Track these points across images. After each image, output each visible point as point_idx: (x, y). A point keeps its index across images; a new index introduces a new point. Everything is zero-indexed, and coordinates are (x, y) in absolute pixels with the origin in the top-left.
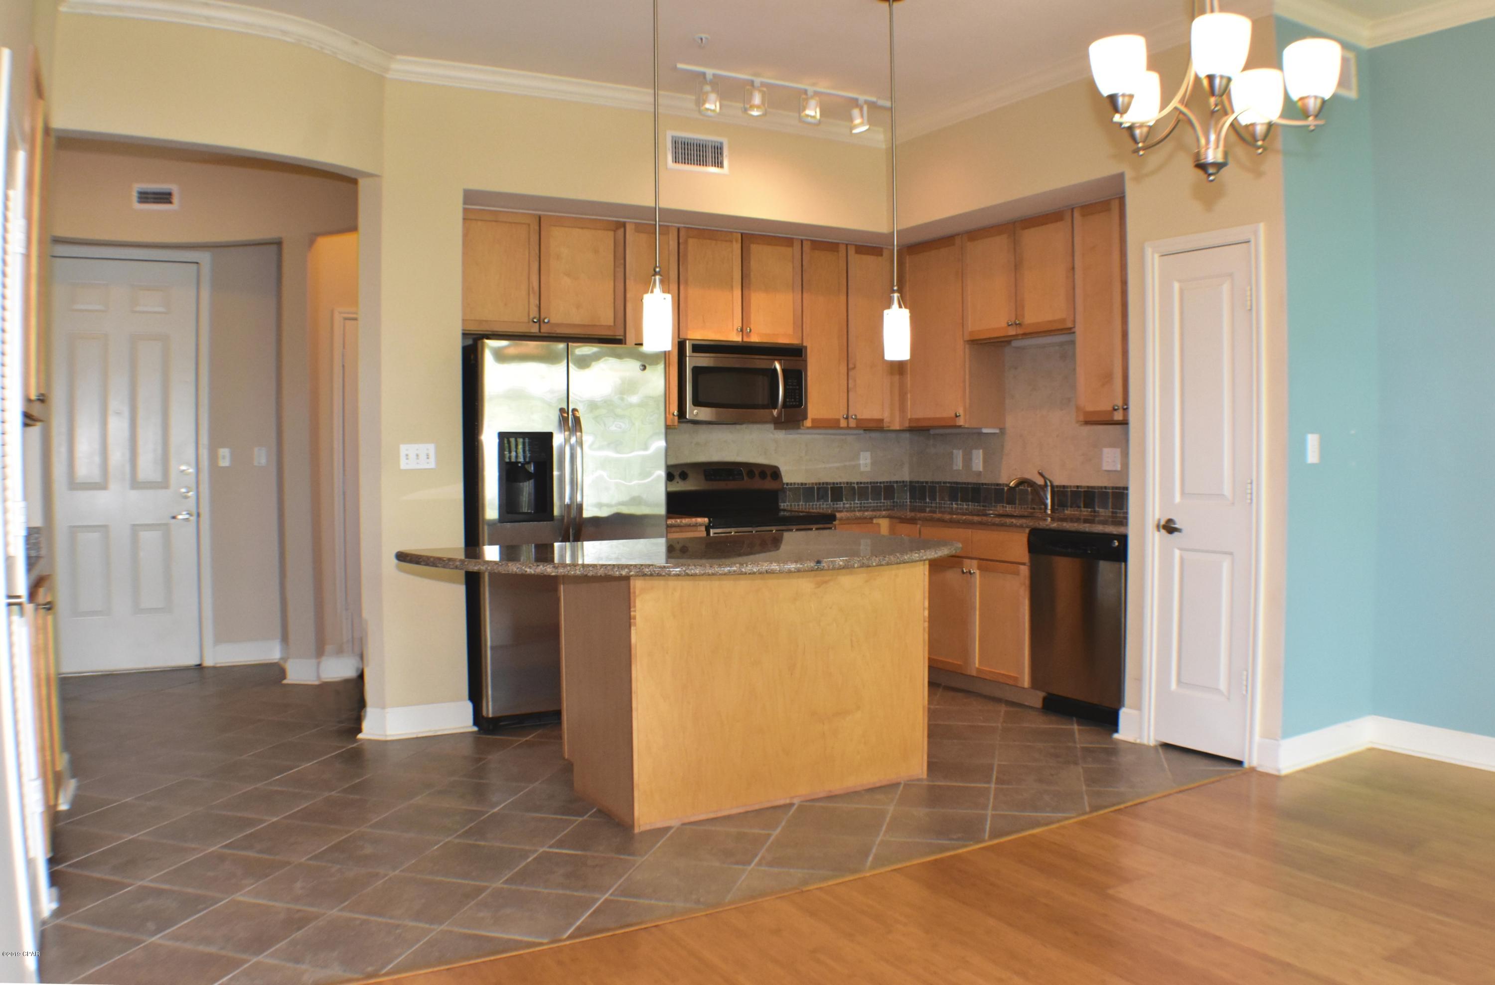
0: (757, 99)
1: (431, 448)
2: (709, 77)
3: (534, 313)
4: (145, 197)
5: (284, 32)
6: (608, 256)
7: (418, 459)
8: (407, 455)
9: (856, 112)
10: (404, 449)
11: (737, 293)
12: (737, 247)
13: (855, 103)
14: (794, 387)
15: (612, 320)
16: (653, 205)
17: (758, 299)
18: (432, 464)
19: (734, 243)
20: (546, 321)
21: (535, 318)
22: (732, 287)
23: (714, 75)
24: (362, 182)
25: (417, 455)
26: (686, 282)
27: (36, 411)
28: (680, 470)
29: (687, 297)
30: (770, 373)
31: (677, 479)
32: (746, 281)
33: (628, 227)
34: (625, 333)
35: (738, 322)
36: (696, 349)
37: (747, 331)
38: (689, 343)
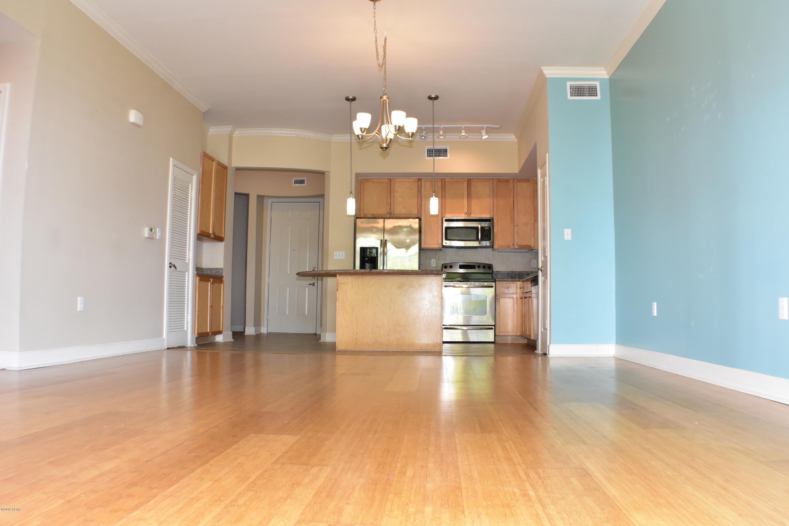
0: (441, 133)
1: (343, 253)
2: (423, 128)
3: (389, 211)
4: (296, 182)
5: (292, 134)
6: (415, 190)
7: (339, 256)
8: (336, 255)
9: (482, 131)
10: (335, 253)
11: (466, 200)
12: (465, 184)
13: (482, 128)
14: (487, 233)
15: (417, 212)
16: (433, 172)
17: (474, 202)
18: (344, 258)
19: (464, 183)
20: (392, 213)
21: (388, 212)
22: (464, 199)
23: (425, 127)
24: (326, 173)
25: (339, 255)
26: (445, 198)
27: (212, 236)
28: (450, 265)
29: (445, 203)
30: (477, 228)
31: (448, 268)
32: (469, 195)
33: (423, 180)
34: (421, 215)
35: (466, 210)
36: (447, 220)
37: (469, 213)
38: (444, 219)
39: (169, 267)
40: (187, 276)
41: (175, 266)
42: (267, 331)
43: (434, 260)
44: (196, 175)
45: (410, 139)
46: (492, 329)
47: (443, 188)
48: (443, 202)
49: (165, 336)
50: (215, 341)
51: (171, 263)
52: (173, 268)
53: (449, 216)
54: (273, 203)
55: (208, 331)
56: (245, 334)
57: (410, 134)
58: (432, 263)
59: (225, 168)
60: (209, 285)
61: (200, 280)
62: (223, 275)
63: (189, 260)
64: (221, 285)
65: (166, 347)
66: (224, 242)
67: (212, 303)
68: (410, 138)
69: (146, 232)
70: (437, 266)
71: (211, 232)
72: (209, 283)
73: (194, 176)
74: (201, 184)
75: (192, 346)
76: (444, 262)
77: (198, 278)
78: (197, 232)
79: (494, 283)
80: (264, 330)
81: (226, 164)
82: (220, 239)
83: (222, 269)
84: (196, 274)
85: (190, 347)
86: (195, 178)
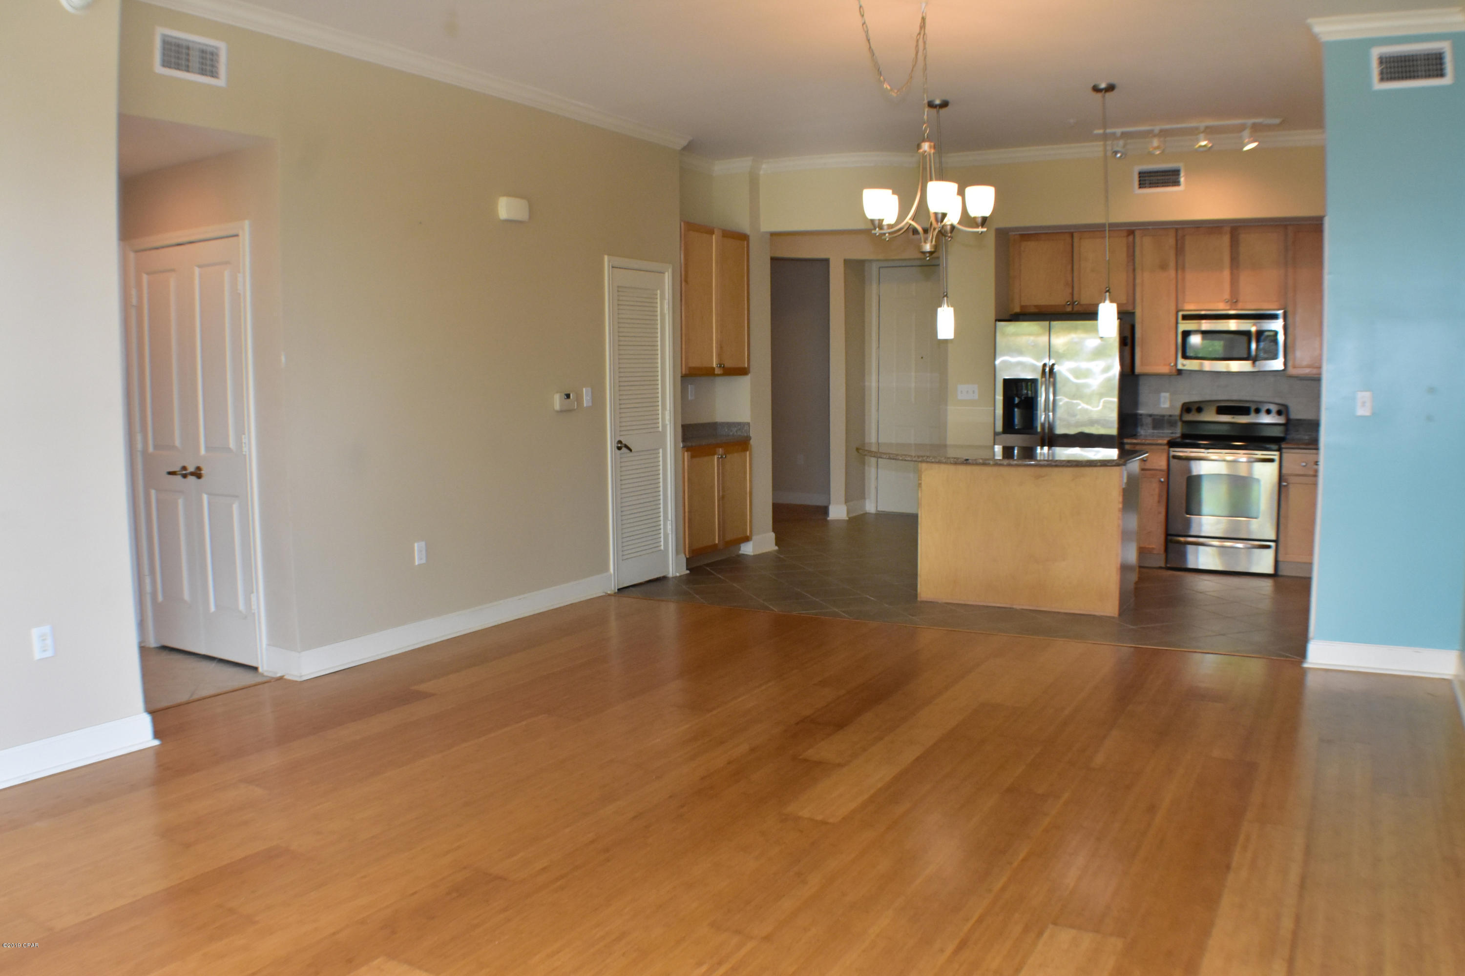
0: (1156, 143)
1: (976, 386)
2: (1118, 134)
3: (1068, 298)
6: (1122, 255)
7: (967, 393)
8: (961, 391)
9: (1244, 134)
10: (960, 387)
11: (1227, 272)
12: (1227, 239)
13: (1241, 127)
15: (1125, 299)
17: (1246, 279)
18: (976, 395)
19: (1224, 236)
20: (1077, 303)
21: (1069, 301)
22: (1223, 270)
23: (1122, 133)
25: (968, 391)
26: (1183, 269)
27: (717, 371)
28: (1197, 405)
29: (1184, 279)
30: (1247, 334)
31: (1194, 412)
32: (1235, 262)
33: (1137, 233)
34: (1134, 308)
35: (1227, 296)
36: (1185, 317)
37: (1234, 301)
38: (1180, 314)
39: (614, 448)
40: (661, 455)
41: (626, 447)
42: (876, 508)
43: (1167, 395)
44: (670, 270)
45: (980, 230)
46: (1268, 547)
47: (1179, 250)
48: (1180, 277)
49: (612, 570)
50: (741, 552)
51: (620, 442)
52: (624, 450)
53: (1191, 307)
54: (881, 270)
55: (717, 542)
56: (828, 519)
57: (979, 221)
58: (1162, 400)
59: (743, 237)
60: (716, 460)
61: (693, 457)
62: (751, 435)
63: (664, 426)
64: (746, 456)
65: (612, 588)
66: (750, 375)
67: (723, 491)
68: (980, 227)
69: (557, 401)
70: (1172, 407)
71: (714, 365)
72: (716, 457)
73: (667, 274)
74: (683, 284)
75: (678, 575)
76: (1187, 399)
77: (686, 454)
78: (682, 372)
79: (1277, 453)
80: (870, 507)
81: (747, 229)
82: (742, 371)
83: (748, 424)
84: (683, 447)
85: (673, 578)
86: (667, 278)
